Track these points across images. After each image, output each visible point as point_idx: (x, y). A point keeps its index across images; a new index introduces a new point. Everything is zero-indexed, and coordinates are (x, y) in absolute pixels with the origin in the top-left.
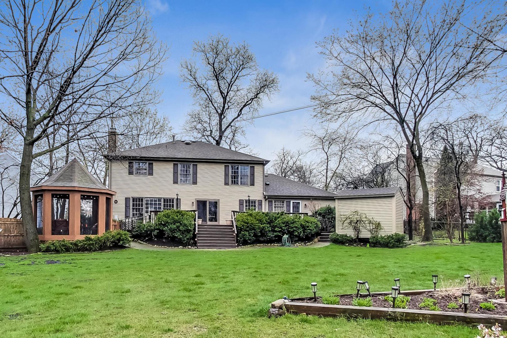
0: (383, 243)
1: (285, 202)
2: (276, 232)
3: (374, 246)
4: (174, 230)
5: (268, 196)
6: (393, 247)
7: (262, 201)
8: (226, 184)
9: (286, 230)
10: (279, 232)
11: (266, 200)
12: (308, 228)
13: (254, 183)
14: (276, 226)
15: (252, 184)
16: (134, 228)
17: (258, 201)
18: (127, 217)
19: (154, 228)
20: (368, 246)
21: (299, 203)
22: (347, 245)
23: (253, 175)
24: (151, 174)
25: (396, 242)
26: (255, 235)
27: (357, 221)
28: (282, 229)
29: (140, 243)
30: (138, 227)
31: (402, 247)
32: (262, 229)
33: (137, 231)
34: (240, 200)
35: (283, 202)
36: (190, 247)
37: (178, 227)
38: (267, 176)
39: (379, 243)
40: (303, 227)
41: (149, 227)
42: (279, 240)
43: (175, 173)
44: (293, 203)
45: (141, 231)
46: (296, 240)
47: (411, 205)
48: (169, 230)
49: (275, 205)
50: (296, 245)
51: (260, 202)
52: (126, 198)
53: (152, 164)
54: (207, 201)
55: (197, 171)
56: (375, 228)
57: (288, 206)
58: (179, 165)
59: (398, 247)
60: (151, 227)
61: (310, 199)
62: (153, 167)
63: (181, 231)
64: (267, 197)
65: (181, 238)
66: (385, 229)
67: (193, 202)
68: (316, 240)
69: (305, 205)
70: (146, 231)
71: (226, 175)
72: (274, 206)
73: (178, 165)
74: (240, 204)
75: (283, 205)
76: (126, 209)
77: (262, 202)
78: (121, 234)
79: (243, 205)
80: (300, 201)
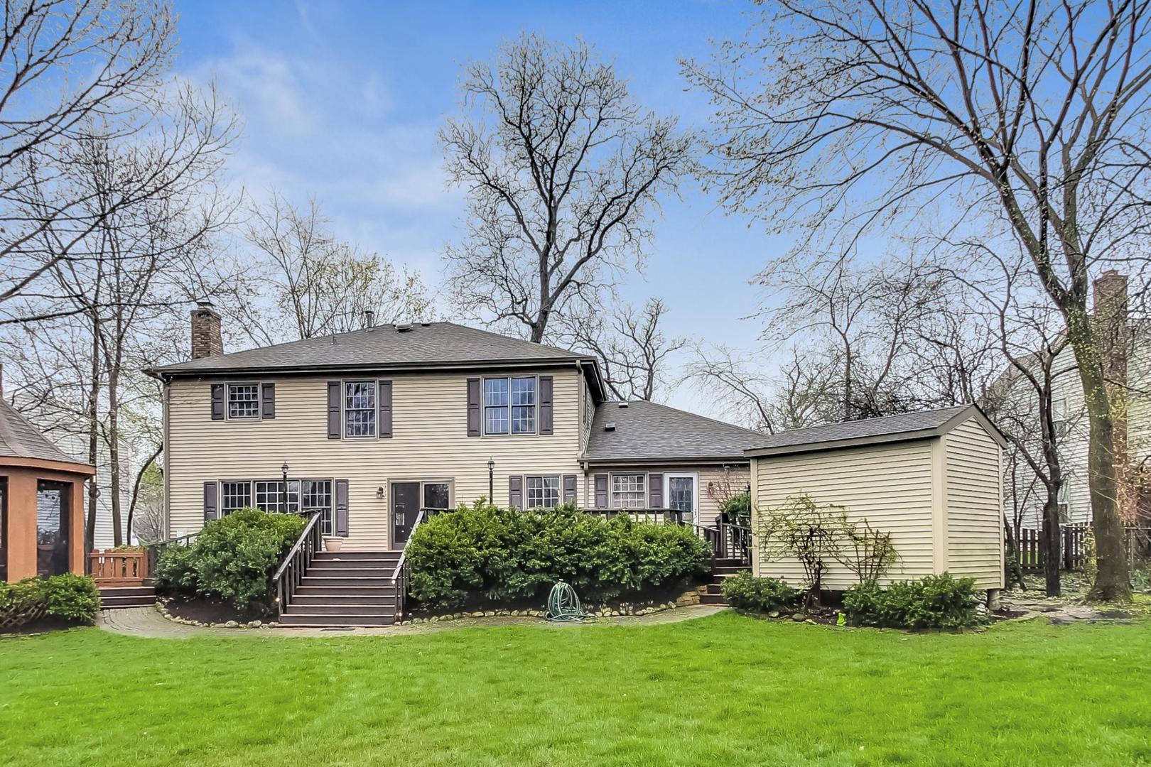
0: (887, 613)
1: (646, 480)
2: (531, 571)
3: (859, 623)
5: (590, 462)
6: (921, 627)
7: (575, 477)
8: (472, 432)
9: (573, 565)
10: (543, 570)
11: (586, 475)
12: (647, 559)
13: (552, 425)
14: (531, 552)
15: (547, 430)
17: (565, 477)
20: (841, 620)
21: (692, 478)
22: (776, 614)
23: (547, 402)
24: (270, 415)
25: (933, 609)
26: (459, 583)
27: (812, 531)
28: (554, 563)
31: (954, 629)
32: (485, 564)
34: (511, 478)
35: (640, 479)
36: (258, 623)
38: (626, 407)
39: (874, 612)
40: (631, 553)
42: (537, 598)
44: (671, 479)
46: (612, 599)
47: (1055, 472)
49: (617, 488)
50: (598, 614)
51: (570, 482)
52: (206, 484)
53: (272, 386)
54: (419, 483)
55: (390, 399)
56: (875, 556)
57: (657, 490)
59: (937, 627)
61: (721, 466)
62: (273, 394)
64: (586, 466)
66: (904, 559)
67: (381, 489)
68: (688, 596)
69: (711, 484)
71: (472, 407)
72: (611, 490)
73: (340, 385)
74: (511, 490)
75: (640, 487)
76: (205, 513)
77: (575, 481)
79: (520, 490)
80: (697, 475)
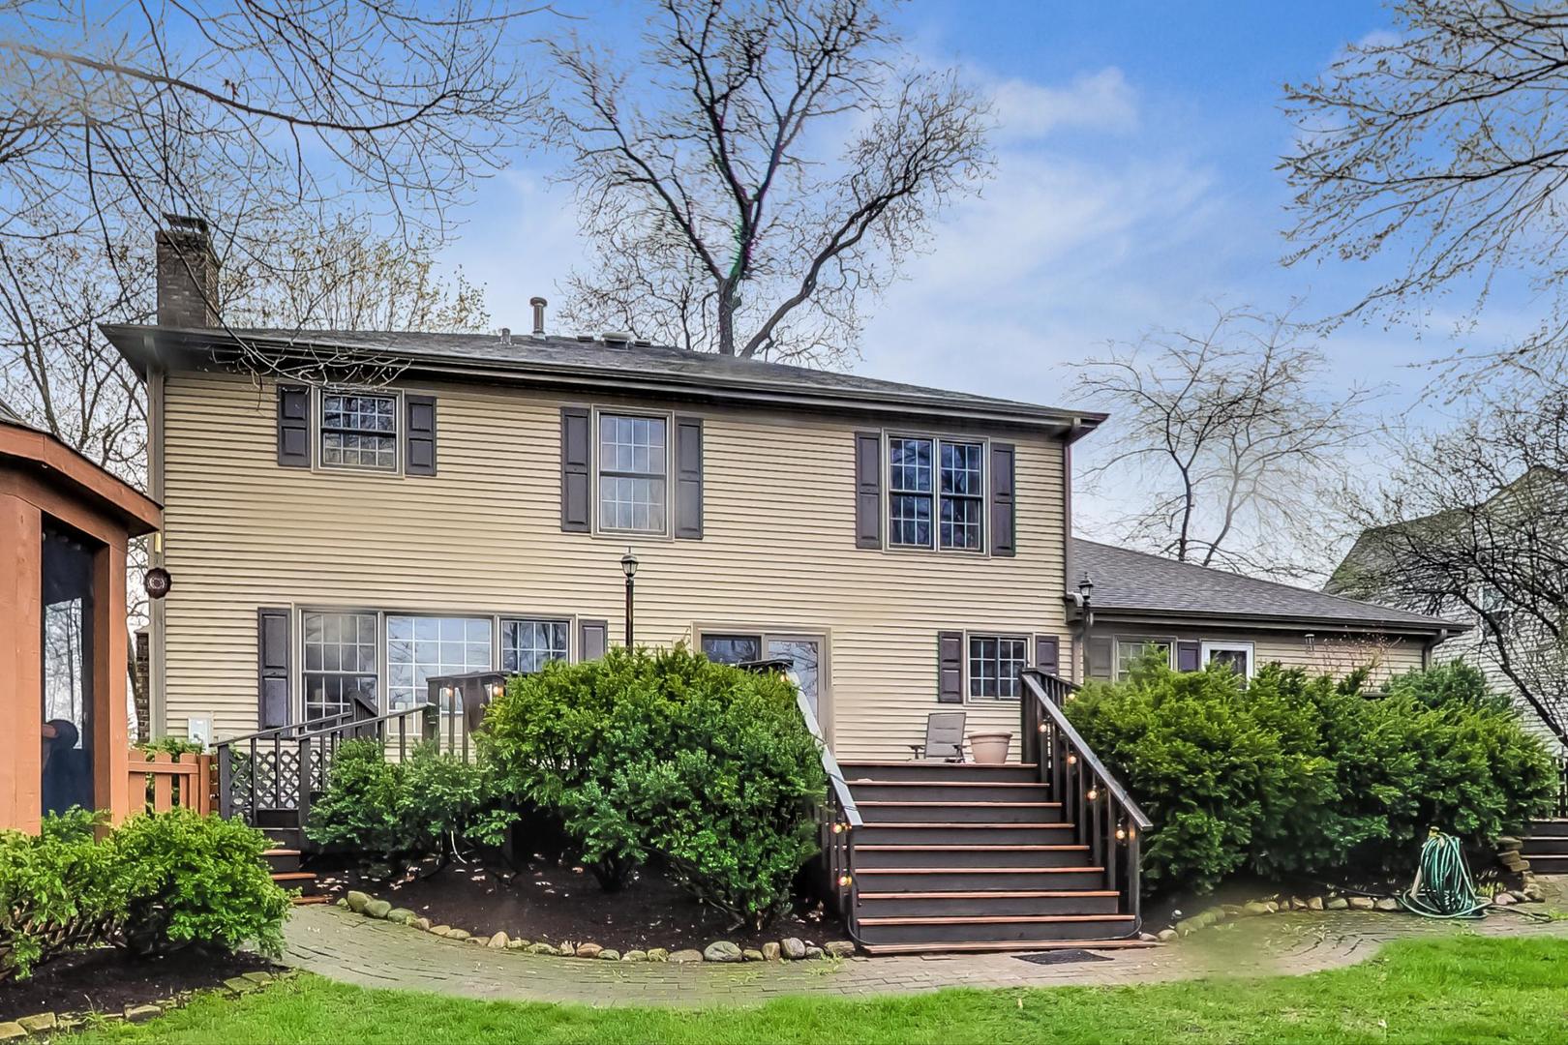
1: (1173, 650)
4: (659, 810)
7: (1055, 640)
8: (867, 540)
11: (1076, 637)
13: (1014, 539)
15: (1006, 548)
16: (315, 797)
17: (1040, 639)
18: (269, 728)
19: (481, 793)
21: (1243, 654)
23: (1005, 493)
24: (423, 464)
29: (367, 914)
30: (350, 790)
33: (337, 818)
34: (943, 635)
35: (1163, 649)
36: (794, 945)
37: (696, 782)
41: (443, 782)
43: (575, 467)
44: (1213, 652)
45: (374, 816)
48: (618, 805)
49: (1123, 665)
51: (1048, 649)
52: (263, 617)
53: (430, 404)
54: (758, 636)
55: (700, 458)
58: (595, 417)
60: (456, 782)
62: (433, 422)
63: (724, 811)
65: (726, 871)
70: (416, 820)
71: (866, 489)
73: (587, 418)
74: (943, 659)
76: (262, 679)
77: (1056, 648)
78: (184, 849)
79: (959, 660)
80: (1247, 648)
